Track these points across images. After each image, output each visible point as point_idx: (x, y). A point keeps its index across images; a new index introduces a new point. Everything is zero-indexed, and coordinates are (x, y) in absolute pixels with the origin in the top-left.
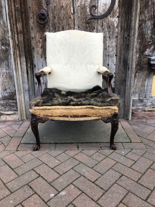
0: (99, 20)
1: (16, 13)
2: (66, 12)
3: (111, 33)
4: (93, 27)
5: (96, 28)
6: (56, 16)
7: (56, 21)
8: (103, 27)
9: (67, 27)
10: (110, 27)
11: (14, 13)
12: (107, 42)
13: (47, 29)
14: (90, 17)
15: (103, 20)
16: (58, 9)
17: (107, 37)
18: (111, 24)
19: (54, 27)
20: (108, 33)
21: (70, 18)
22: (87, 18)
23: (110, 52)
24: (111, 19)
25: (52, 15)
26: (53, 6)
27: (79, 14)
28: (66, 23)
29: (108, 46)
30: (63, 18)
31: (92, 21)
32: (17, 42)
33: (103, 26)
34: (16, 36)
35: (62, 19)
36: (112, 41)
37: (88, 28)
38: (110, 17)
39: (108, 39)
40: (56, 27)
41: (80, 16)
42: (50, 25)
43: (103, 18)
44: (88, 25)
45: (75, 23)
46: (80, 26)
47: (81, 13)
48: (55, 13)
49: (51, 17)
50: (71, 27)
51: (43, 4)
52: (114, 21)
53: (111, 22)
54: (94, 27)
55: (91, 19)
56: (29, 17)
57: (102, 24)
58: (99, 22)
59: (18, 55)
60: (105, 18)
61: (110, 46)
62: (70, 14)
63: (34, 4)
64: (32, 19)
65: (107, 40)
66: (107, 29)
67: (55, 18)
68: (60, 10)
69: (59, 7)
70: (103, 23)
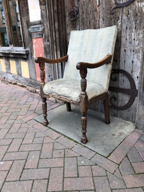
0: (124, 8)
1: (55, 15)
2: (92, 6)
3: (138, 22)
4: (117, 18)
5: (120, 18)
6: (85, 11)
7: (84, 16)
8: (129, 16)
9: (93, 21)
10: (137, 15)
11: (52, 15)
12: (133, 34)
13: (78, 24)
14: (115, 6)
15: (129, 7)
16: (87, 3)
17: (133, 27)
18: (139, 11)
19: (83, 22)
20: (134, 23)
21: (96, 10)
22: (111, 8)
23: (136, 47)
24: (138, 5)
25: (81, 11)
26: (82, 2)
27: (104, 5)
28: (92, 16)
29: (133, 38)
30: (90, 11)
31: (117, 10)
32: (54, 39)
33: (128, 14)
34: (54, 33)
35: (89, 13)
36: (138, 32)
37: (112, 19)
38: (138, 2)
39: (134, 30)
40: (85, 22)
41: (104, 7)
42: (80, 20)
43: (129, 5)
44: (112, 16)
45: (100, 16)
46: (105, 18)
47: (106, 4)
48: (84, 8)
49: (81, 13)
50: (96, 20)
51: (75, 2)
52: (142, 6)
53: (138, 8)
54: (119, 18)
55: (116, 8)
56: (66, 15)
57: (127, 12)
58: (124, 10)
59: (55, 49)
60: (131, 4)
61: (136, 39)
62: (96, 6)
63: (69, 3)
64: (68, 17)
65: (132, 32)
66: (132, 18)
67: (84, 13)
68: (88, 4)
69: (87, 2)
70: (129, 12)
